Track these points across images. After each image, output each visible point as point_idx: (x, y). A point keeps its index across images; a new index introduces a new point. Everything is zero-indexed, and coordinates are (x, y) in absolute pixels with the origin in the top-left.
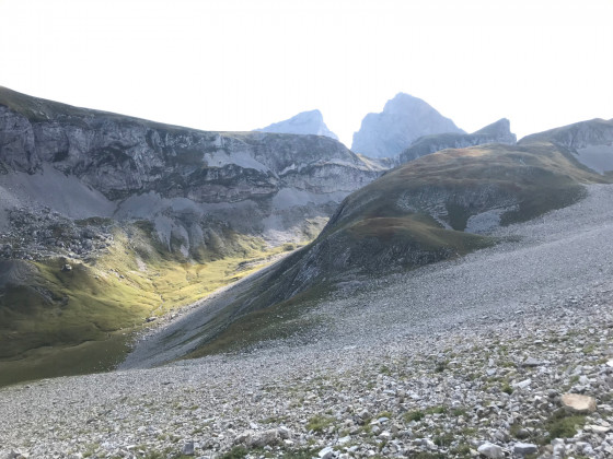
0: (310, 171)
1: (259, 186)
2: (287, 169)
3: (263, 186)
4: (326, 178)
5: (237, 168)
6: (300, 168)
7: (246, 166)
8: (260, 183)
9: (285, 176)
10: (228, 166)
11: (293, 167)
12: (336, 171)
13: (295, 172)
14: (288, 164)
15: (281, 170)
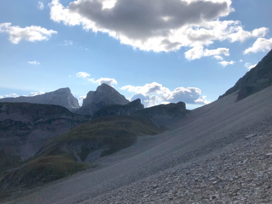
0: (49, 122)
1: (22, 129)
2: (39, 121)
3: (24, 129)
4: (57, 125)
5: (11, 121)
6: (45, 120)
7: (16, 120)
8: (23, 128)
9: (37, 124)
10: (6, 120)
11: (41, 120)
12: (63, 121)
13: (42, 122)
14: (39, 118)
15: (35, 121)
